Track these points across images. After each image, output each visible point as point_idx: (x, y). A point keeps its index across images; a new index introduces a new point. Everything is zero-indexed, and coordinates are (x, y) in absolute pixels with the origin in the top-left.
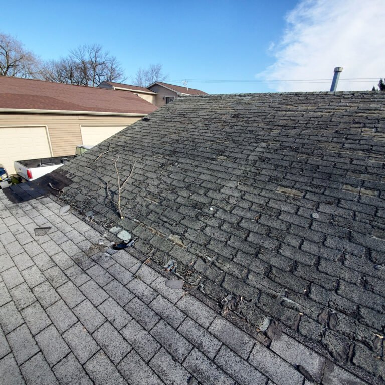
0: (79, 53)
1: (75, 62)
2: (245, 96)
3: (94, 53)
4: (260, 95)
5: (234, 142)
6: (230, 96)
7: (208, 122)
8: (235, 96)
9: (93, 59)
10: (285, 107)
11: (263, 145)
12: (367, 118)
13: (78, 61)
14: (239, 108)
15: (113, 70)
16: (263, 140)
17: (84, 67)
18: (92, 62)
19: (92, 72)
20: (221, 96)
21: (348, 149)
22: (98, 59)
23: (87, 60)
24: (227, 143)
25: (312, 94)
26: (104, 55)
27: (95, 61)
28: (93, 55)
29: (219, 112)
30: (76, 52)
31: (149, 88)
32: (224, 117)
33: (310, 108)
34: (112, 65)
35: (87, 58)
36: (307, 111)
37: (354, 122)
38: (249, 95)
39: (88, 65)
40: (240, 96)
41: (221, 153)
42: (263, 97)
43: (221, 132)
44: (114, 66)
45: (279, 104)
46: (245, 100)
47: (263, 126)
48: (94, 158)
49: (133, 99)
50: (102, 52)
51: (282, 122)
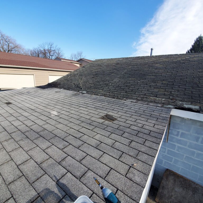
0: (43, 46)
1: (40, 50)
2: (121, 58)
3: (50, 46)
4: (126, 58)
5: (117, 70)
6: (115, 59)
7: (108, 66)
8: (117, 58)
9: (50, 49)
10: (134, 61)
11: (126, 70)
12: (158, 62)
13: (42, 49)
14: (119, 62)
15: (59, 54)
16: (126, 69)
17: (45, 52)
18: (49, 50)
19: (48, 54)
20: (112, 59)
21: (151, 69)
22: (52, 49)
23: (47, 49)
24: (114, 71)
25: (143, 57)
26: (55, 47)
27: (51, 49)
28: (49, 47)
29: (111, 63)
30: (41, 45)
31: (78, 61)
32: (113, 64)
33: (142, 60)
34: (59, 51)
35: (46, 48)
36: (141, 61)
37: (154, 63)
38: (122, 58)
39: (47, 51)
40: (119, 58)
41: (113, 73)
42: (127, 58)
43: (112, 68)
44: (59, 52)
45: (132, 60)
46: (121, 59)
47: (126, 66)
48: (66, 78)
49: (71, 65)
50: (54, 46)
51: (132, 65)
